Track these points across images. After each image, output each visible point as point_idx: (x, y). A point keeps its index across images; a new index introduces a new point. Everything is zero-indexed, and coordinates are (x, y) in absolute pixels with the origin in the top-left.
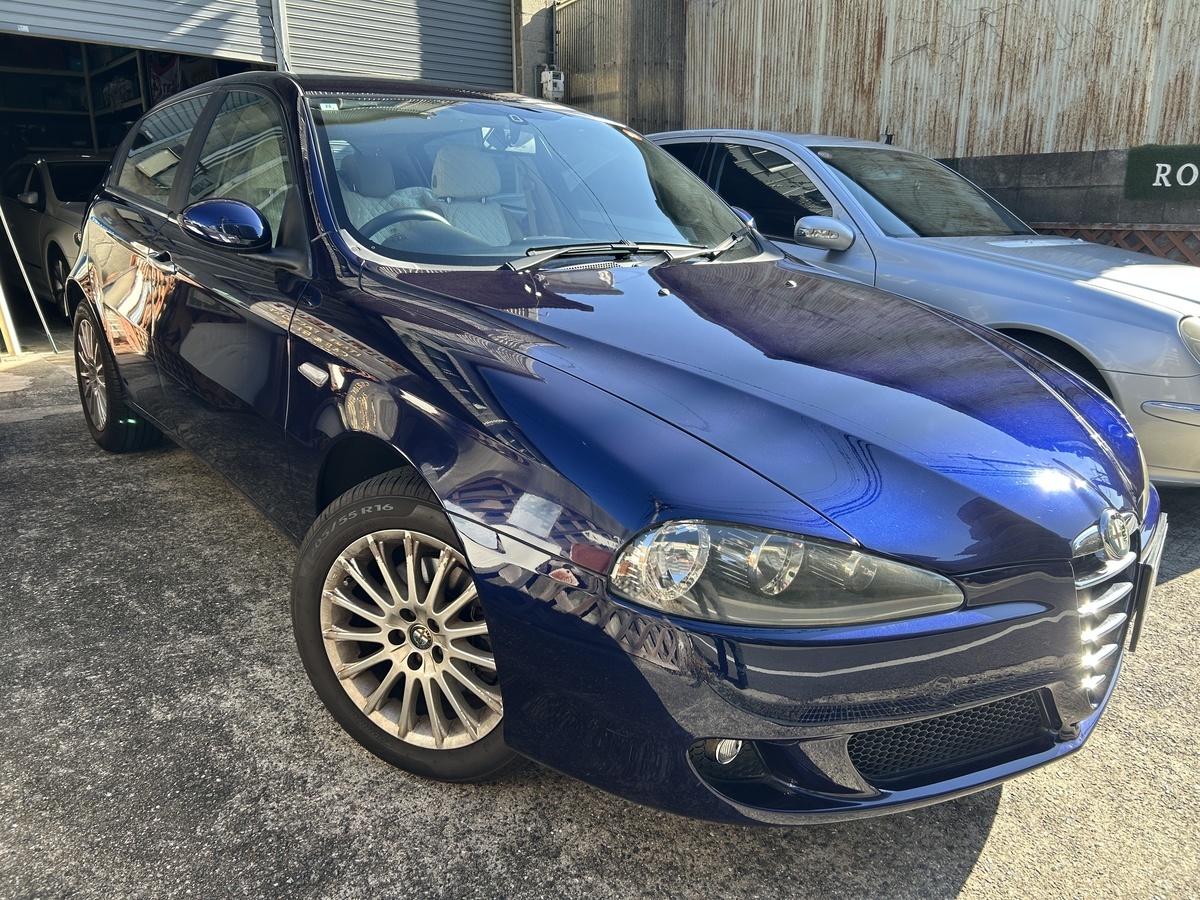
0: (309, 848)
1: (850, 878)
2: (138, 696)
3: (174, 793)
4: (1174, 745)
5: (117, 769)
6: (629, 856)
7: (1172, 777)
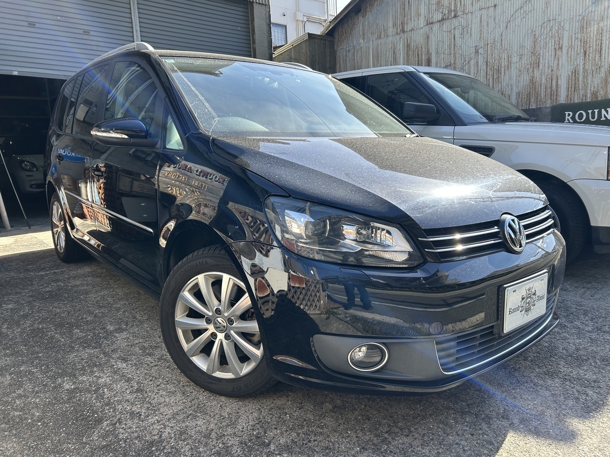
0: (141, 446)
1: (420, 451)
2: (57, 378)
3: (73, 422)
4: (588, 383)
5: (44, 412)
6: (306, 444)
7: (587, 398)
